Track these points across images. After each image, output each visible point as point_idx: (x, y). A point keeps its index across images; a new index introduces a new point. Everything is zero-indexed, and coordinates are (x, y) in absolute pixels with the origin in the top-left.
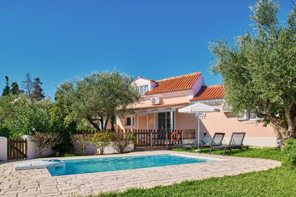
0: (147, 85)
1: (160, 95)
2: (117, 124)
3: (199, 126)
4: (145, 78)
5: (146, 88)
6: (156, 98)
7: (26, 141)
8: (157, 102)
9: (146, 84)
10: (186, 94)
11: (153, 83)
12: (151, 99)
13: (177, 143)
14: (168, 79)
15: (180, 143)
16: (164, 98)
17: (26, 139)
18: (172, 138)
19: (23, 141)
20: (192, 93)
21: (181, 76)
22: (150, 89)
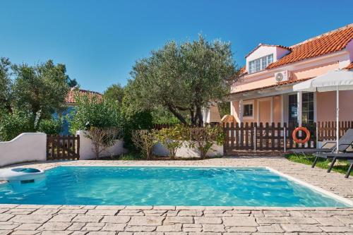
0: (272, 55)
1: (290, 67)
2: (232, 114)
3: (338, 115)
4: (270, 45)
5: (271, 59)
6: (282, 73)
7: (78, 138)
8: (285, 79)
9: (269, 54)
10: (337, 59)
11: (282, 50)
12: (276, 74)
13: (306, 146)
14: (311, 40)
15: (312, 146)
16: (297, 71)
17: (78, 136)
18: (294, 137)
19: (74, 138)
20: (348, 56)
21: (333, 32)
22: (275, 60)
